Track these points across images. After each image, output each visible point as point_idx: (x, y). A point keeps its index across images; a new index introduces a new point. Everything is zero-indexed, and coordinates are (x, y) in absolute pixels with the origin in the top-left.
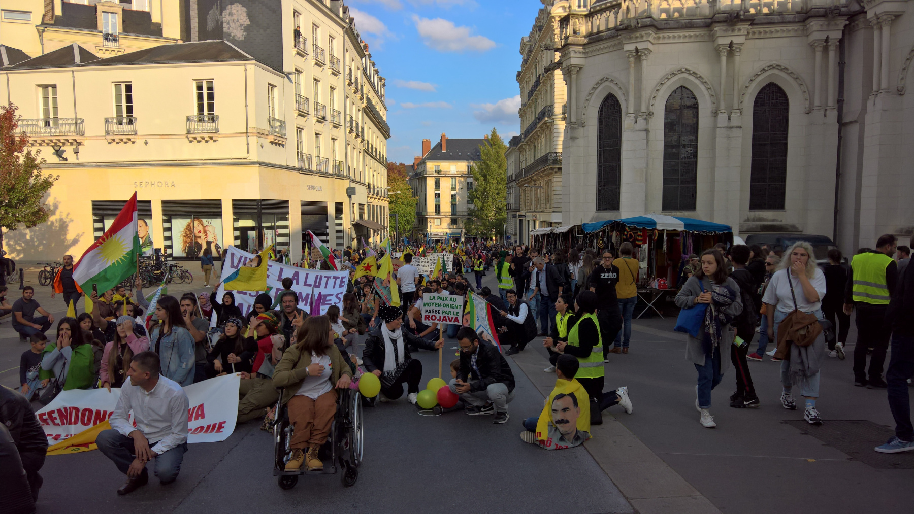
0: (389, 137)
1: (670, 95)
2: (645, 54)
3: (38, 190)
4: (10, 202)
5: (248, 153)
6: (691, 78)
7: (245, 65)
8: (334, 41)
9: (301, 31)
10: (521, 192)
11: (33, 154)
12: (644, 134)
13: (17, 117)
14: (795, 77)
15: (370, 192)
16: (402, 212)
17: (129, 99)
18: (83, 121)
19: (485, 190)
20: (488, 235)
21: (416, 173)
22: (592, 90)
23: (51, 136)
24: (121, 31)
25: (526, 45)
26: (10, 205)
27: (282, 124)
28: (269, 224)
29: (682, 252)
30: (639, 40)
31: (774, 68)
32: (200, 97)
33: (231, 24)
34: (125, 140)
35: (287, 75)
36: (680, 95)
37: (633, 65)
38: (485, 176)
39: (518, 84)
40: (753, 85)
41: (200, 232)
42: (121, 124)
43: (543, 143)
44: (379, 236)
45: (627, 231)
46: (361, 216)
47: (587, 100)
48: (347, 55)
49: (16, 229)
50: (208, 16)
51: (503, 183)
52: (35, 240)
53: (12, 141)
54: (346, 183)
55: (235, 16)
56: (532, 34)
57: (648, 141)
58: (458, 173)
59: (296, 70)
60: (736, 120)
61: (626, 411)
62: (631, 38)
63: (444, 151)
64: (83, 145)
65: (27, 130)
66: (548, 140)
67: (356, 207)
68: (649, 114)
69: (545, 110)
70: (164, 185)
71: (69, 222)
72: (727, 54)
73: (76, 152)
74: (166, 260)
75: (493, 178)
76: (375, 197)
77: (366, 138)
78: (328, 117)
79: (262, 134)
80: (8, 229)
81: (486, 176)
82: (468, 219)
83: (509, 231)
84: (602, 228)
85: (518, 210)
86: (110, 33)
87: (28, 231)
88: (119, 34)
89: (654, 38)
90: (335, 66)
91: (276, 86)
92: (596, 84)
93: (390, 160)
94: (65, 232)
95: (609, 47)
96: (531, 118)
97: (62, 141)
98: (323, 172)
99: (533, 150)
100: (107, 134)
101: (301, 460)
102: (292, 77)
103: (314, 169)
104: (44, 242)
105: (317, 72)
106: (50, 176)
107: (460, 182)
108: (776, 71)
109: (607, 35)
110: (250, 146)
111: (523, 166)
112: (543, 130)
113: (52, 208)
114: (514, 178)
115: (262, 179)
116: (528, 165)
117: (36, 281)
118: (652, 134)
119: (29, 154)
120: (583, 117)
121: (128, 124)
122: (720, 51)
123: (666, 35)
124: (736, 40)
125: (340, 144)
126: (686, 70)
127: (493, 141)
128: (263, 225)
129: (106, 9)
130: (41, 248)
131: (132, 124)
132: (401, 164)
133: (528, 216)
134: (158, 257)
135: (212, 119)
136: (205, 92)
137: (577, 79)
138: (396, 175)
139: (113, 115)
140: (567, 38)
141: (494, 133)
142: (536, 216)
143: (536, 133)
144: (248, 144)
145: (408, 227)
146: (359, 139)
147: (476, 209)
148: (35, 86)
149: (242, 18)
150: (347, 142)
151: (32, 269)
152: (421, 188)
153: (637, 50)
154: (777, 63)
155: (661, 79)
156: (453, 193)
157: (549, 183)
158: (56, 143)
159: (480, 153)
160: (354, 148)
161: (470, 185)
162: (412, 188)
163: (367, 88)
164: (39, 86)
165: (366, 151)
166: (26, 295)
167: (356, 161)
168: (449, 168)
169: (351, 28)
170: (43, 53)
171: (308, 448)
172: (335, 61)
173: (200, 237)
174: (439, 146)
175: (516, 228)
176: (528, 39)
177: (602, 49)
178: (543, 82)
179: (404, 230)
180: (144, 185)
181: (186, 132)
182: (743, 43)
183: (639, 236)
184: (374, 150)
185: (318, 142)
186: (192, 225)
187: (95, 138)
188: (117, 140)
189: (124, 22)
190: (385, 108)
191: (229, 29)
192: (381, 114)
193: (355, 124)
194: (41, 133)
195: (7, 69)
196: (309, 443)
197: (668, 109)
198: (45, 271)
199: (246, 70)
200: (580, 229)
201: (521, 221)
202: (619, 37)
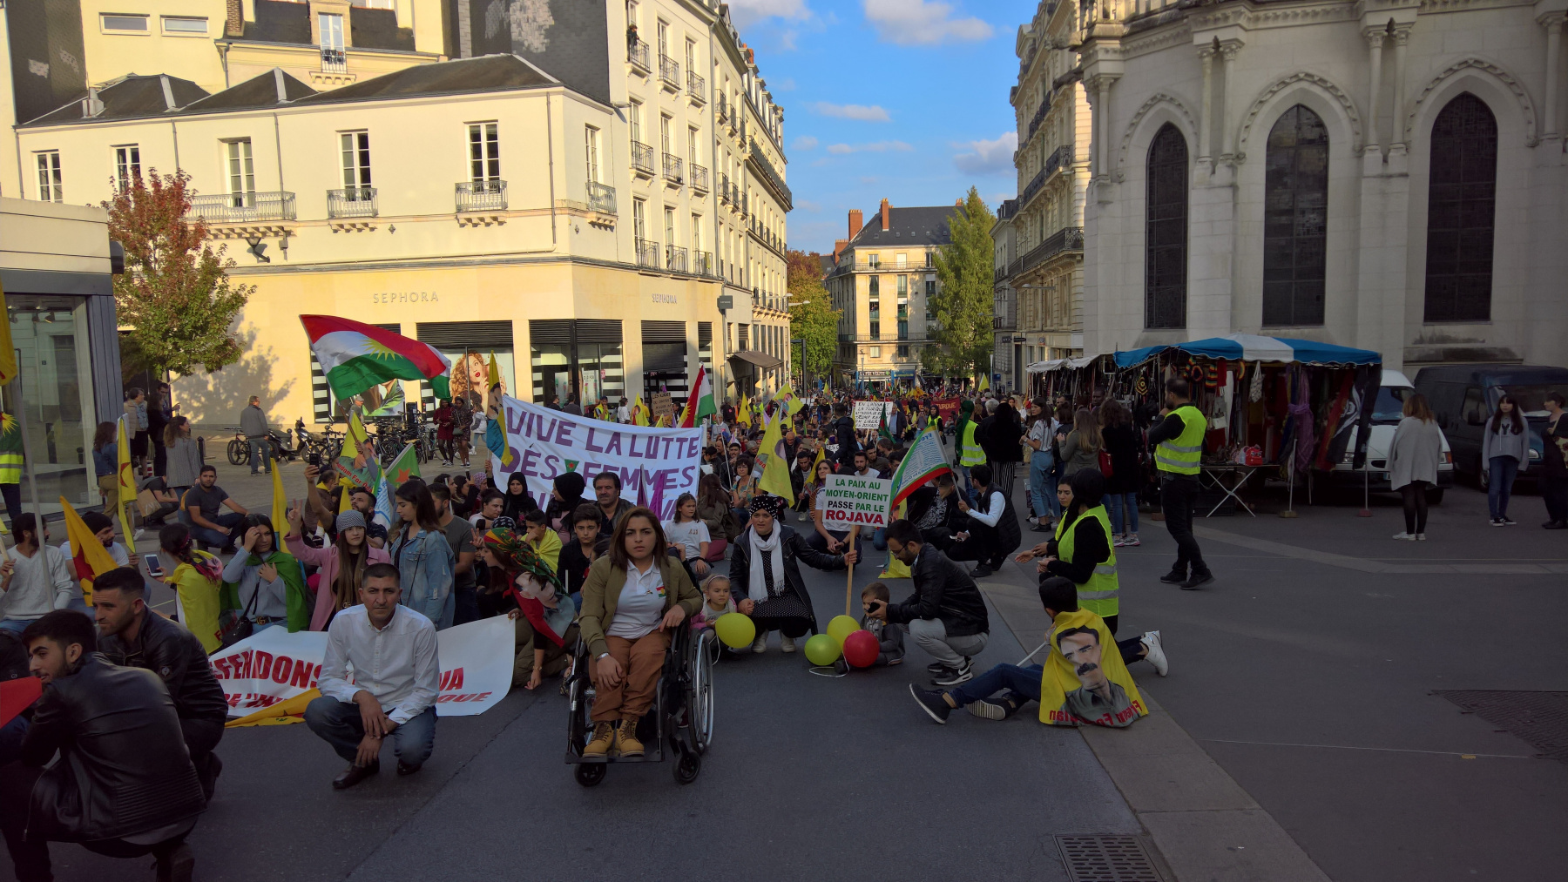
0: (791, 207)
1: (1277, 122)
2: (1232, 50)
3: (224, 311)
4: (181, 330)
5: (554, 242)
6: (1316, 90)
7: (548, 94)
8: (695, 47)
9: (639, 33)
10: (1018, 296)
11: (215, 250)
12: (1228, 193)
13: (191, 193)
14: (1510, 81)
15: (757, 303)
16: (814, 336)
17: (365, 158)
18: (293, 196)
19: (957, 295)
20: (962, 373)
21: (839, 269)
22: (1135, 117)
23: (244, 222)
24: (349, 45)
25: (1027, 39)
26: (181, 335)
27: (610, 192)
28: (590, 361)
29: (1289, 400)
30: (1221, 24)
31: (1470, 66)
32: (477, 151)
33: (523, 25)
34: (359, 226)
35: (617, 109)
36: (1294, 122)
37: (1209, 71)
38: (957, 271)
39: (1013, 110)
40: (1432, 97)
41: (478, 375)
42: (353, 200)
43: (1056, 212)
44: (774, 378)
45: (1190, 364)
46: (742, 345)
47: (1127, 136)
48: (717, 69)
49: (191, 374)
50: (487, 14)
51: (987, 281)
52: (221, 391)
53: (183, 230)
54: (716, 290)
55: (529, 11)
56: (1037, 20)
57: (1235, 206)
58: (912, 266)
59: (632, 100)
60: (1397, 163)
61: (1158, 672)
62: (1206, 22)
63: (886, 230)
64: (295, 235)
65: (207, 213)
66: (1065, 206)
67: (734, 330)
68: (1238, 157)
69: (1059, 154)
70: (420, 299)
71: (273, 361)
72: (1383, 45)
73: (284, 248)
74: (425, 422)
75: (972, 274)
76: (765, 311)
77: (750, 211)
78: (687, 179)
79: (577, 210)
80: (179, 374)
81: (960, 270)
82: (928, 346)
83: (998, 366)
84: (1147, 360)
85: (1013, 328)
86: (332, 49)
87: (210, 377)
88: (347, 49)
89: (1249, 19)
90: (697, 91)
91: (598, 129)
92: (1143, 107)
93: (792, 248)
94: (267, 377)
95: (1166, 39)
96: (1035, 169)
97: (262, 230)
98: (678, 272)
99: (1038, 224)
100: (332, 216)
101: (609, 740)
102: (625, 111)
103: (664, 266)
104: (236, 394)
105: (667, 102)
106: (242, 288)
107: (913, 283)
108: (1473, 72)
109: (1163, 19)
110: (557, 230)
111: (1022, 253)
112: (1056, 190)
113: (246, 339)
114: (1006, 273)
115: (577, 284)
116: (1029, 250)
117: (225, 458)
118: (1242, 193)
119: (208, 253)
120: (1120, 165)
121: (364, 199)
122: (1371, 38)
123: (1270, 13)
124: (1400, 17)
125: (705, 223)
126: (1307, 75)
127: (972, 209)
128: (581, 361)
129: (323, 8)
130: (231, 404)
131: (369, 199)
132: (813, 254)
133: (1030, 340)
134: (411, 417)
135: (496, 187)
136: (484, 142)
137: (1109, 99)
138: (803, 273)
139: (339, 185)
140: (1091, 26)
141: (973, 195)
142: (1044, 340)
143: (1044, 194)
144: (554, 227)
145: (824, 362)
146: (739, 214)
147: (941, 328)
148: (216, 142)
149: (542, 14)
150: (719, 219)
151: (218, 439)
152: (846, 295)
153: (1217, 44)
154: (1477, 57)
155: (1260, 94)
156: (902, 301)
157: (1066, 280)
158: (252, 234)
159: (949, 231)
160: (731, 230)
161: (930, 288)
162: (831, 295)
163: (751, 126)
164: (223, 140)
165: (751, 234)
166: (205, 479)
167: (734, 250)
168: (895, 258)
169: (722, 24)
170: (228, 85)
171: (620, 722)
172: (696, 81)
173: (478, 384)
174: (878, 221)
175: (1010, 361)
176: (1030, 29)
177: (1154, 44)
178: (1056, 105)
179: (817, 367)
180: (388, 299)
181: (454, 210)
182: (1413, 23)
183: (1212, 372)
184: (765, 231)
185: (670, 221)
186: (465, 363)
187: (313, 224)
188: (347, 227)
189: (353, 28)
190: (784, 160)
191: (520, 35)
192: (777, 169)
193: (731, 189)
194: (228, 217)
195: (173, 114)
196: (622, 713)
197: (1273, 147)
198: (237, 441)
199: (548, 103)
200: (1110, 361)
201: (1018, 348)
202: (1185, 21)
